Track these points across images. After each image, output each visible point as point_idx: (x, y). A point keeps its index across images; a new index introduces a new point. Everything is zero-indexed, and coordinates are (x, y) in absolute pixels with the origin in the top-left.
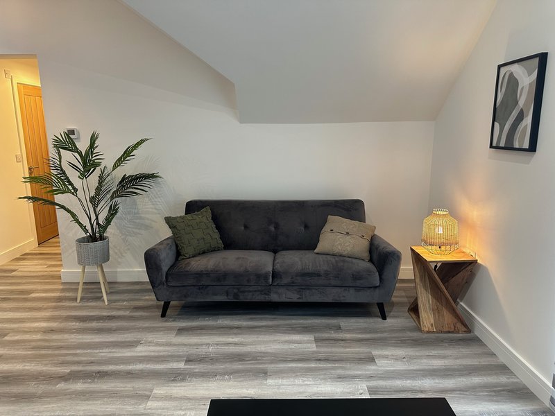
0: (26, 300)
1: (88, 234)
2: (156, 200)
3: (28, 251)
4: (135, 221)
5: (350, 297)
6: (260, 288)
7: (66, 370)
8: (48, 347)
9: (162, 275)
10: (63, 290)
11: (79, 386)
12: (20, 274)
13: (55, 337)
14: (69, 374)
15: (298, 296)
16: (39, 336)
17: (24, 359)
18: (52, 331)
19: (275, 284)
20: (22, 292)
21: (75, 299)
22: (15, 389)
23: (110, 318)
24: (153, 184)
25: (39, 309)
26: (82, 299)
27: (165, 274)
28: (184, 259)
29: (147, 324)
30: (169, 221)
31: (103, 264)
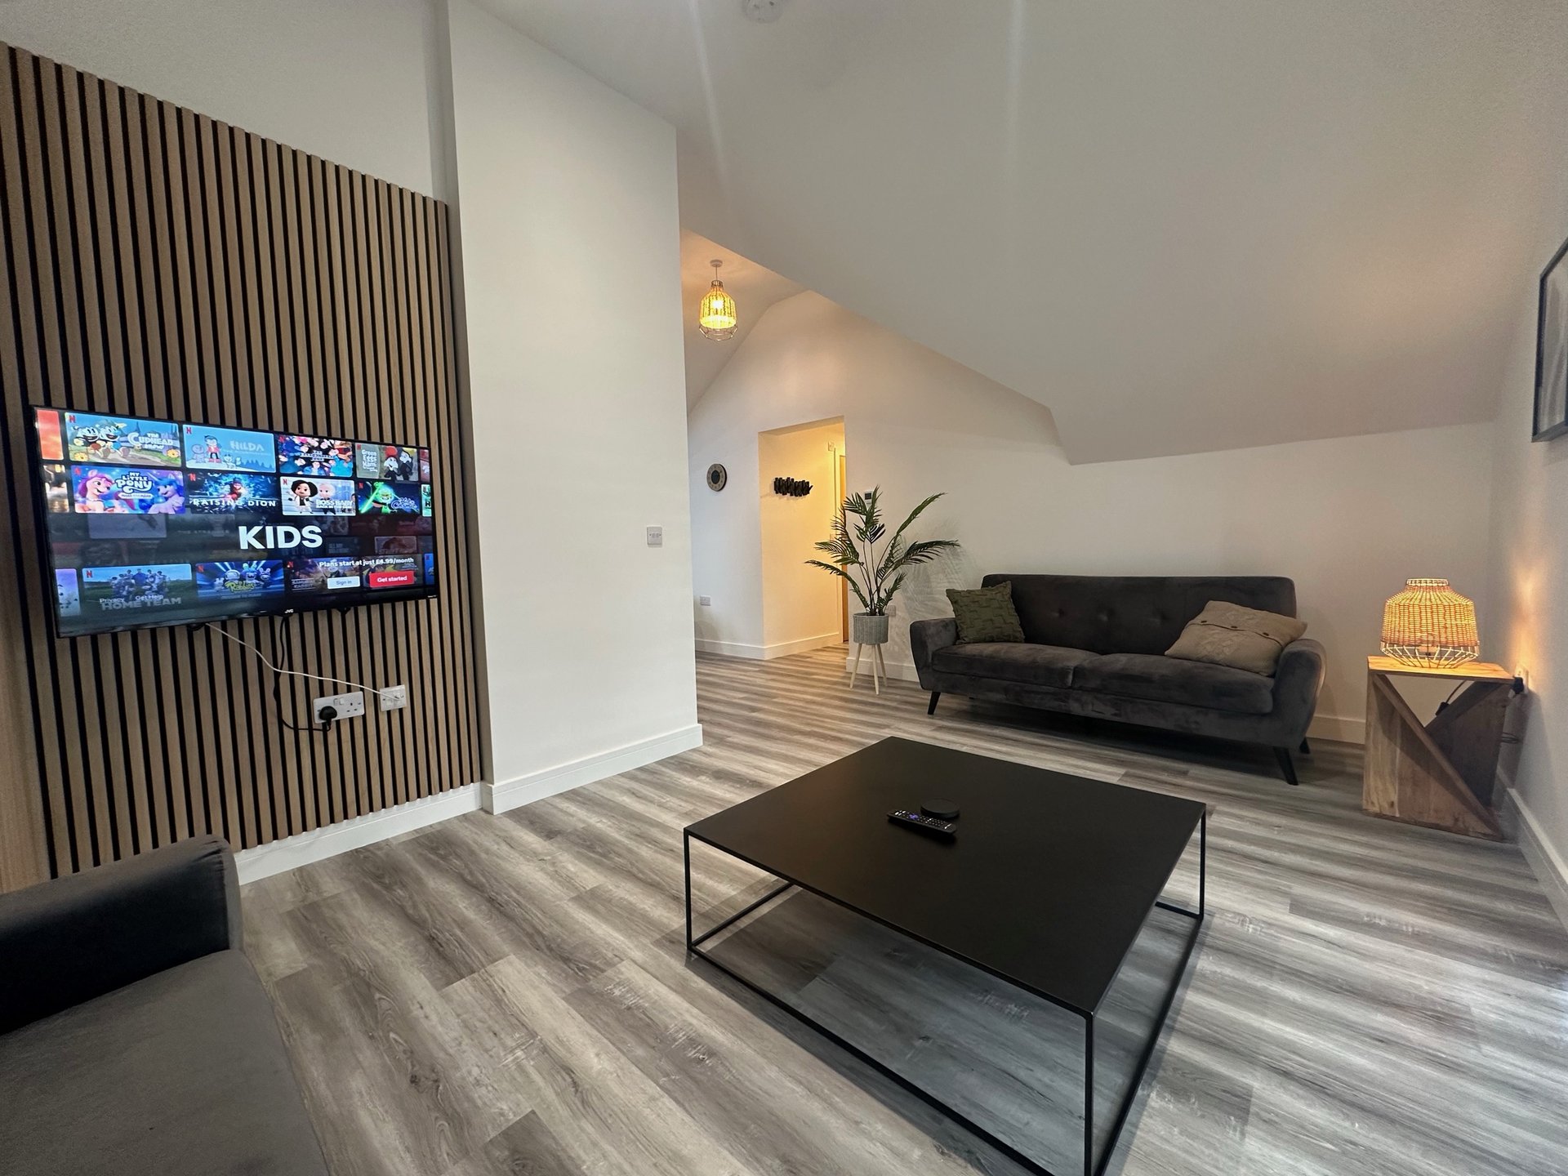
0: (807, 679)
1: (868, 608)
2: (952, 576)
3: (830, 645)
4: (927, 602)
5: (1210, 726)
6: (1052, 689)
7: (808, 729)
8: (804, 712)
9: (927, 654)
10: (844, 678)
11: (812, 741)
12: (813, 661)
13: (814, 707)
14: (810, 732)
15: (1114, 711)
16: (801, 704)
17: (780, 715)
18: (814, 702)
19: (1076, 686)
20: (807, 673)
21: (849, 686)
22: (760, 730)
23: (873, 704)
24: (943, 551)
25: (813, 687)
26: (854, 686)
27: (930, 653)
28: (962, 643)
29: (912, 716)
30: (951, 594)
31: (881, 645)
